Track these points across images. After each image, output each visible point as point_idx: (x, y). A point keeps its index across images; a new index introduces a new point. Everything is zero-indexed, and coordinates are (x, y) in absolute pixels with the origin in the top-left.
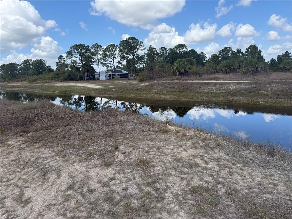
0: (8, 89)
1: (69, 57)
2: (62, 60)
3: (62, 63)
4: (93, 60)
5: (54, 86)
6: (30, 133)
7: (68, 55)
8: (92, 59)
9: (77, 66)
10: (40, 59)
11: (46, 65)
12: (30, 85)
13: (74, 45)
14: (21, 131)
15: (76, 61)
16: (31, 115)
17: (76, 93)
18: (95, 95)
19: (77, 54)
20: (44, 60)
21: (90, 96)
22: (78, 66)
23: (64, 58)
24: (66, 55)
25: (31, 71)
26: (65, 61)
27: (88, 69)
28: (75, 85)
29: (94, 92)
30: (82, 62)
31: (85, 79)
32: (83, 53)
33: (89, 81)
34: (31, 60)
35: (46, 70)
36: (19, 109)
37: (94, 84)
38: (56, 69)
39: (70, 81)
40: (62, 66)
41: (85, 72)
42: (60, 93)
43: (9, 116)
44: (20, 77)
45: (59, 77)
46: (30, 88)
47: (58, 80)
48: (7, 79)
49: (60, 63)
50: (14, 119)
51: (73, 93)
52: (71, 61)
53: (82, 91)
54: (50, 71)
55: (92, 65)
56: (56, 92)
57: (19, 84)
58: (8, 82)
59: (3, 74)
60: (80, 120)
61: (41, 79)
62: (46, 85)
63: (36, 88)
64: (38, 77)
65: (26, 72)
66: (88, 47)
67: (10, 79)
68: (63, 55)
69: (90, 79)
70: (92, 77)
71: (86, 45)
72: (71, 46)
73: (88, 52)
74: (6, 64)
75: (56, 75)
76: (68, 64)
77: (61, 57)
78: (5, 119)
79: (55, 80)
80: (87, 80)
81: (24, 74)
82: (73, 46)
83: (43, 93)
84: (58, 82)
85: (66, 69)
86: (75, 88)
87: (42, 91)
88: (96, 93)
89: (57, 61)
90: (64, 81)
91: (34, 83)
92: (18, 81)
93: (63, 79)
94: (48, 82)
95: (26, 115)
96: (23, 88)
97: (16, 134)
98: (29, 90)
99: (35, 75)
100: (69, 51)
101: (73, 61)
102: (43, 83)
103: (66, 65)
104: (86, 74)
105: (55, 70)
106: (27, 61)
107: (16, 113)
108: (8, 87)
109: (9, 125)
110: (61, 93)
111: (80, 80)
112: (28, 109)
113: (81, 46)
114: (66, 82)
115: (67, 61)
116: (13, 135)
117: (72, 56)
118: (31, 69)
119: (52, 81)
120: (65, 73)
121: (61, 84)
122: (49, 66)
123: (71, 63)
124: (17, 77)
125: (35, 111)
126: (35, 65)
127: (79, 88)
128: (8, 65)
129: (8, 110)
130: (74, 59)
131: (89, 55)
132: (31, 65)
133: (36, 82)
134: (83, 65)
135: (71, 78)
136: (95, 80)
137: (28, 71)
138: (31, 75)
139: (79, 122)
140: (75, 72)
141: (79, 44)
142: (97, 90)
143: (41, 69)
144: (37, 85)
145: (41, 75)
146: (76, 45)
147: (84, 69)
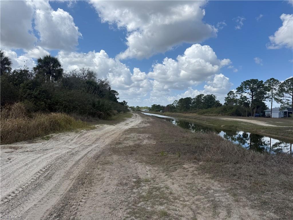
0: (182, 119)
1: (239, 93)
2: (232, 95)
3: (231, 98)
4: (265, 96)
5: (221, 120)
6: (201, 161)
7: (238, 90)
8: (265, 94)
9: (246, 102)
10: (210, 94)
11: (215, 100)
12: (199, 117)
13: (246, 81)
14: (194, 158)
15: (245, 97)
16: (201, 145)
17: (242, 129)
18: (263, 133)
19: (248, 90)
20: (214, 96)
21: (258, 134)
22: (248, 101)
23: (234, 94)
24: (236, 90)
25: (201, 105)
26: (234, 96)
27: (258, 105)
28: (242, 121)
29: (263, 131)
30: (252, 98)
31: (253, 116)
32: (255, 88)
33: (258, 118)
34: (203, 95)
35: (215, 105)
36: (192, 138)
37: (264, 122)
38: (225, 104)
39: (237, 116)
40: (230, 102)
41: (254, 108)
42: (225, 127)
43: (184, 142)
44: (192, 109)
45: (227, 111)
46: (199, 119)
47: (224, 115)
48: (182, 111)
49: (229, 98)
50: (187, 145)
51: (238, 129)
52: (241, 96)
53: (249, 128)
54: (218, 105)
55: (263, 101)
56: (222, 126)
57: (191, 115)
58: (183, 113)
59: (180, 106)
60: (250, 160)
61: (209, 112)
62: (213, 119)
63: (204, 120)
64: (206, 110)
65: (197, 105)
66: (262, 82)
67: (185, 110)
68: (232, 91)
69: (259, 116)
70: (262, 114)
71: (260, 80)
72: (243, 82)
73: (261, 88)
74: (183, 98)
75: (224, 109)
76: (237, 100)
77: (231, 93)
78: (181, 144)
79: (222, 114)
80: (256, 116)
81: (196, 107)
82: (244, 82)
83: (209, 125)
84: (225, 117)
85: (235, 104)
86: (242, 124)
87: (209, 123)
88: (265, 132)
89: (227, 96)
90: (230, 116)
91: (203, 115)
92: (191, 113)
93: (230, 114)
94: (215, 116)
95: (197, 144)
96: (193, 119)
97: (189, 160)
98: (198, 121)
99: (205, 108)
100: (240, 87)
101: (242, 97)
102: (210, 116)
103: (235, 100)
104: (255, 111)
105: (223, 104)
106: (200, 96)
107: (189, 140)
108: (182, 117)
109: (183, 150)
110: (227, 127)
111: (248, 116)
112: (199, 139)
113: (254, 81)
114: (232, 117)
115: (236, 97)
116: (188, 160)
117: (243, 92)
118: (202, 102)
119: (219, 115)
120: (232, 108)
121: (227, 119)
122: (218, 101)
123: (240, 98)
124: (190, 109)
125: (204, 142)
126: (206, 99)
127: (246, 124)
128: (185, 99)
129: (183, 137)
130: (244, 94)
131: (261, 90)
132: (203, 100)
133: (204, 115)
134: (253, 101)
135: (238, 113)
136: (265, 117)
137: (199, 105)
138: (202, 108)
139: (250, 162)
140: (244, 108)
141: (252, 79)
142: (266, 128)
143: (211, 103)
144: (206, 118)
145: (209, 109)
146: (248, 81)
147: (253, 105)
